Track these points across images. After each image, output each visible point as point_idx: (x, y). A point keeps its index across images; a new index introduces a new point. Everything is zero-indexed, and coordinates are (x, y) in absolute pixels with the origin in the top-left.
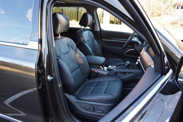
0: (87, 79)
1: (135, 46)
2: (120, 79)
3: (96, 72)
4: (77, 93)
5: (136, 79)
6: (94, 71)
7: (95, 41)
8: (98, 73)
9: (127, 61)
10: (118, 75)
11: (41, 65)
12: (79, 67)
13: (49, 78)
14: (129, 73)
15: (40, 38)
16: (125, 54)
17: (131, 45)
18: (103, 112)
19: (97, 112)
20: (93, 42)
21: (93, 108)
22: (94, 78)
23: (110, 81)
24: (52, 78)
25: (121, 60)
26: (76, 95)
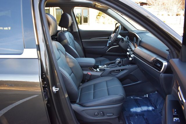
0: (81, 84)
1: (120, 43)
2: (115, 77)
3: (90, 74)
4: (78, 101)
5: (131, 74)
6: (87, 74)
7: (76, 43)
8: (91, 75)
9: (117, 59)
10: (112, 73)
11: (44, 76)
12: (72, 72)
13: (54, 89)
14: (122, 70)
15: (37, 44)
16: (108, 52)
17: (116, 43)
18: (113, 114)
19: (107, 115)
20: (74, 44)
21: (103, 113)
22: (88, 81)
23: (107, 81)
24: (58, 89)
25: (105, 58)
26: (78, 103)
